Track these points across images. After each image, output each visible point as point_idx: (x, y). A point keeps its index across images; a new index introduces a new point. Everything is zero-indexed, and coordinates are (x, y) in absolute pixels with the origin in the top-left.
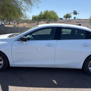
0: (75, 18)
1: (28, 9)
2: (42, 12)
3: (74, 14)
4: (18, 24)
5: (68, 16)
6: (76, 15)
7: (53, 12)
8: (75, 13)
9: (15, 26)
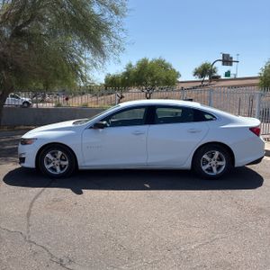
0: (228, 74)
1: (95, 65)
2: (130, 65)
3: (223, 64)
4: (67, 99)
5: (205, 71)
6: (231, 65)
7: (163, 63)
8: (227, 60)
9: (59, 105)
